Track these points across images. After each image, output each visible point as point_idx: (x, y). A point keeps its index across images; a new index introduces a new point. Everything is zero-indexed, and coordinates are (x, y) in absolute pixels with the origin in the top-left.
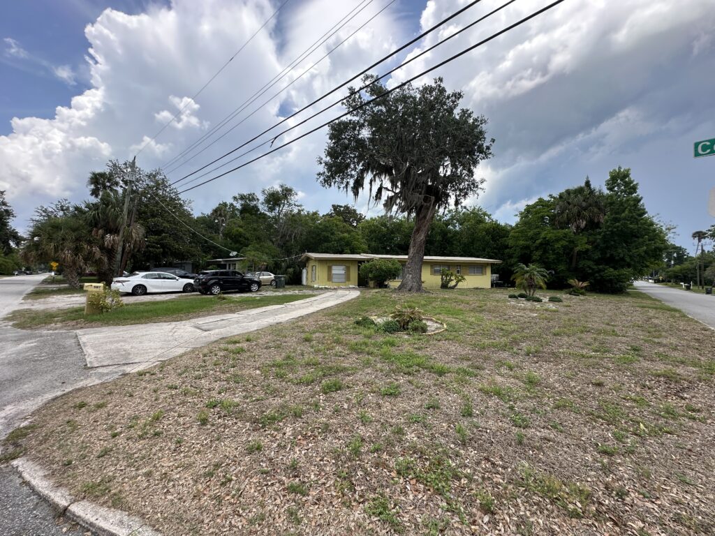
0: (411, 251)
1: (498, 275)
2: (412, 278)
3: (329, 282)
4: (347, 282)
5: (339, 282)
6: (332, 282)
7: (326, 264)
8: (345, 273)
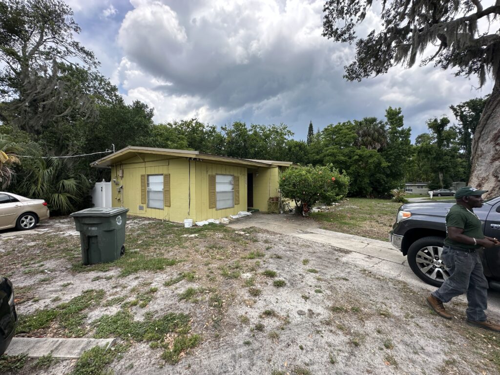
3: (211, 209)
4: (235, 206)
5: (226, 208)
6: (217, 210)
7: (207, 172)
8: (233, 189)
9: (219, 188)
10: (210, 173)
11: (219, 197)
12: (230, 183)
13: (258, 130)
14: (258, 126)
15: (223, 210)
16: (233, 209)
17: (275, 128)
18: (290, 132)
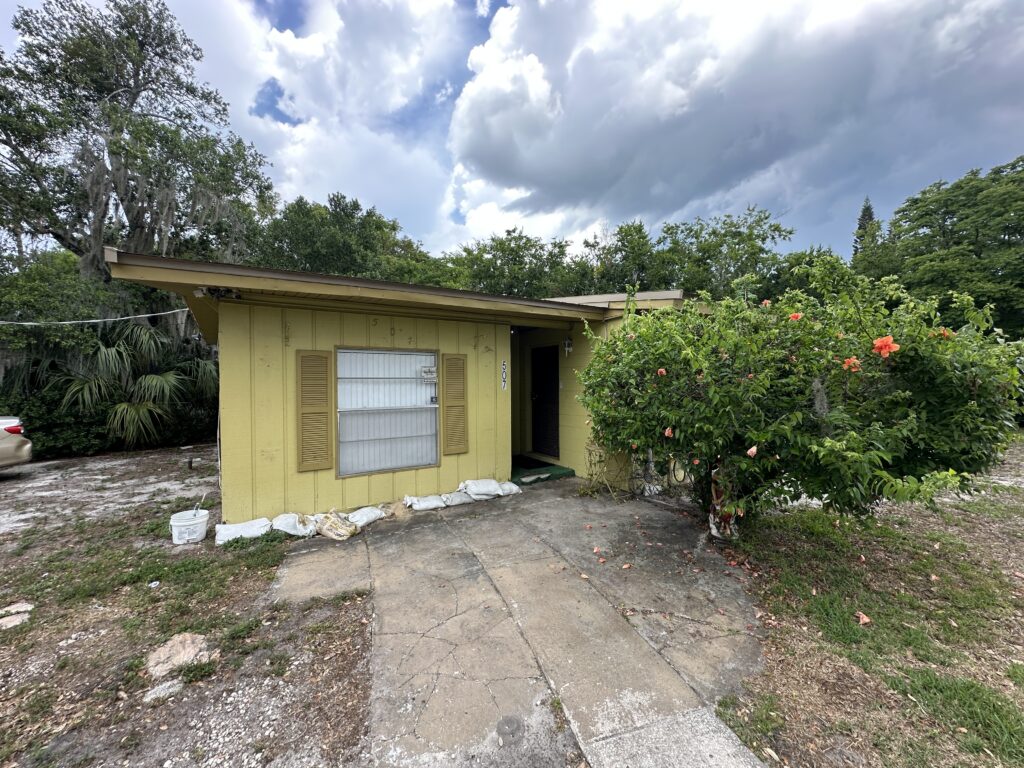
3: (311, 475)
4: (445, 460)
5: (393, 471)
6: (340, 476)
7: (286, 340)
8: (434, 400)
9: (349, 397)
10: (303, 342)
11: (351, 430)
12: (419, 380)
13: (680, 236)
14: (683, 227)
15: (378, 478)
16: (434, 470)
17: (732, 224)
18: (777, 229)
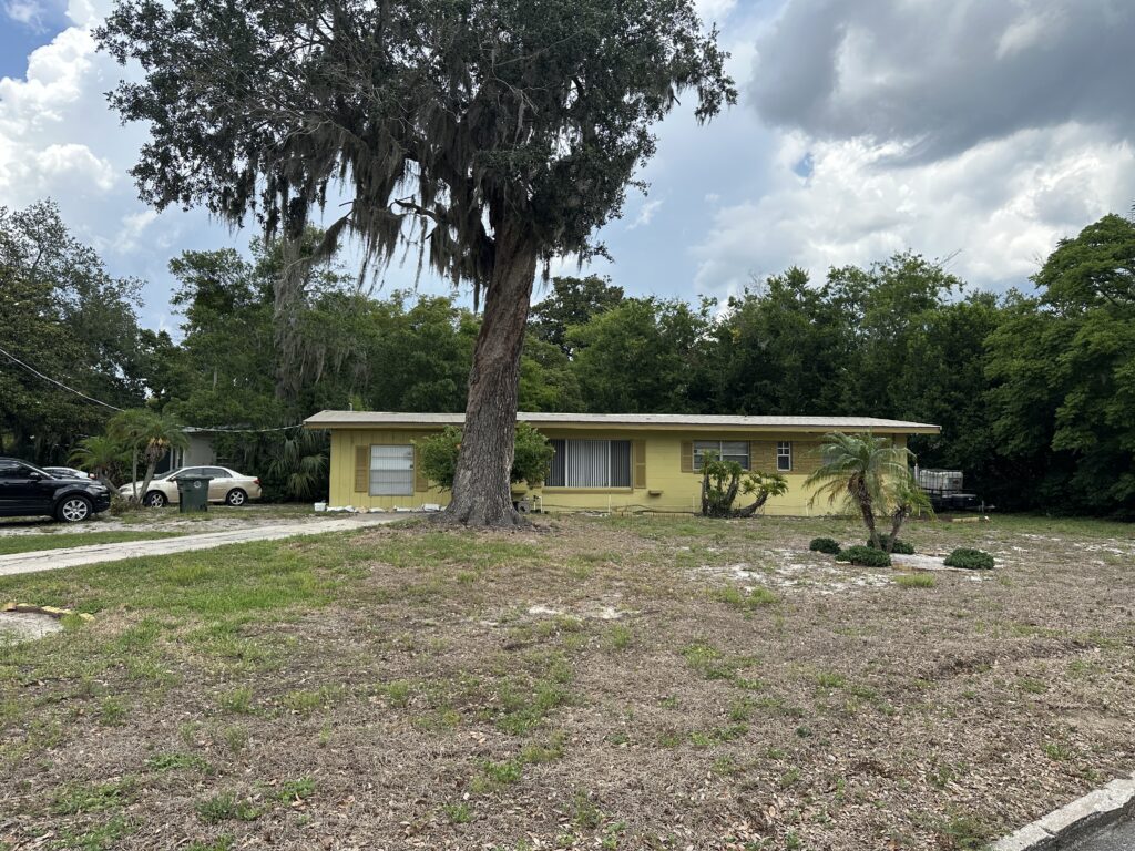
0: (472, 397)
1: (959, 474)
2: (473, 482)
3: (358, 494)
4: (417, 493)
5: (392, 496)
6: (370, 495)
7: (352, 442)
8: (411, 467)
9: (376, 464)
10: (357, 443)
11: (376, 478)
12: (406, 458)
15: (384, 498)
16: (411, 497)
